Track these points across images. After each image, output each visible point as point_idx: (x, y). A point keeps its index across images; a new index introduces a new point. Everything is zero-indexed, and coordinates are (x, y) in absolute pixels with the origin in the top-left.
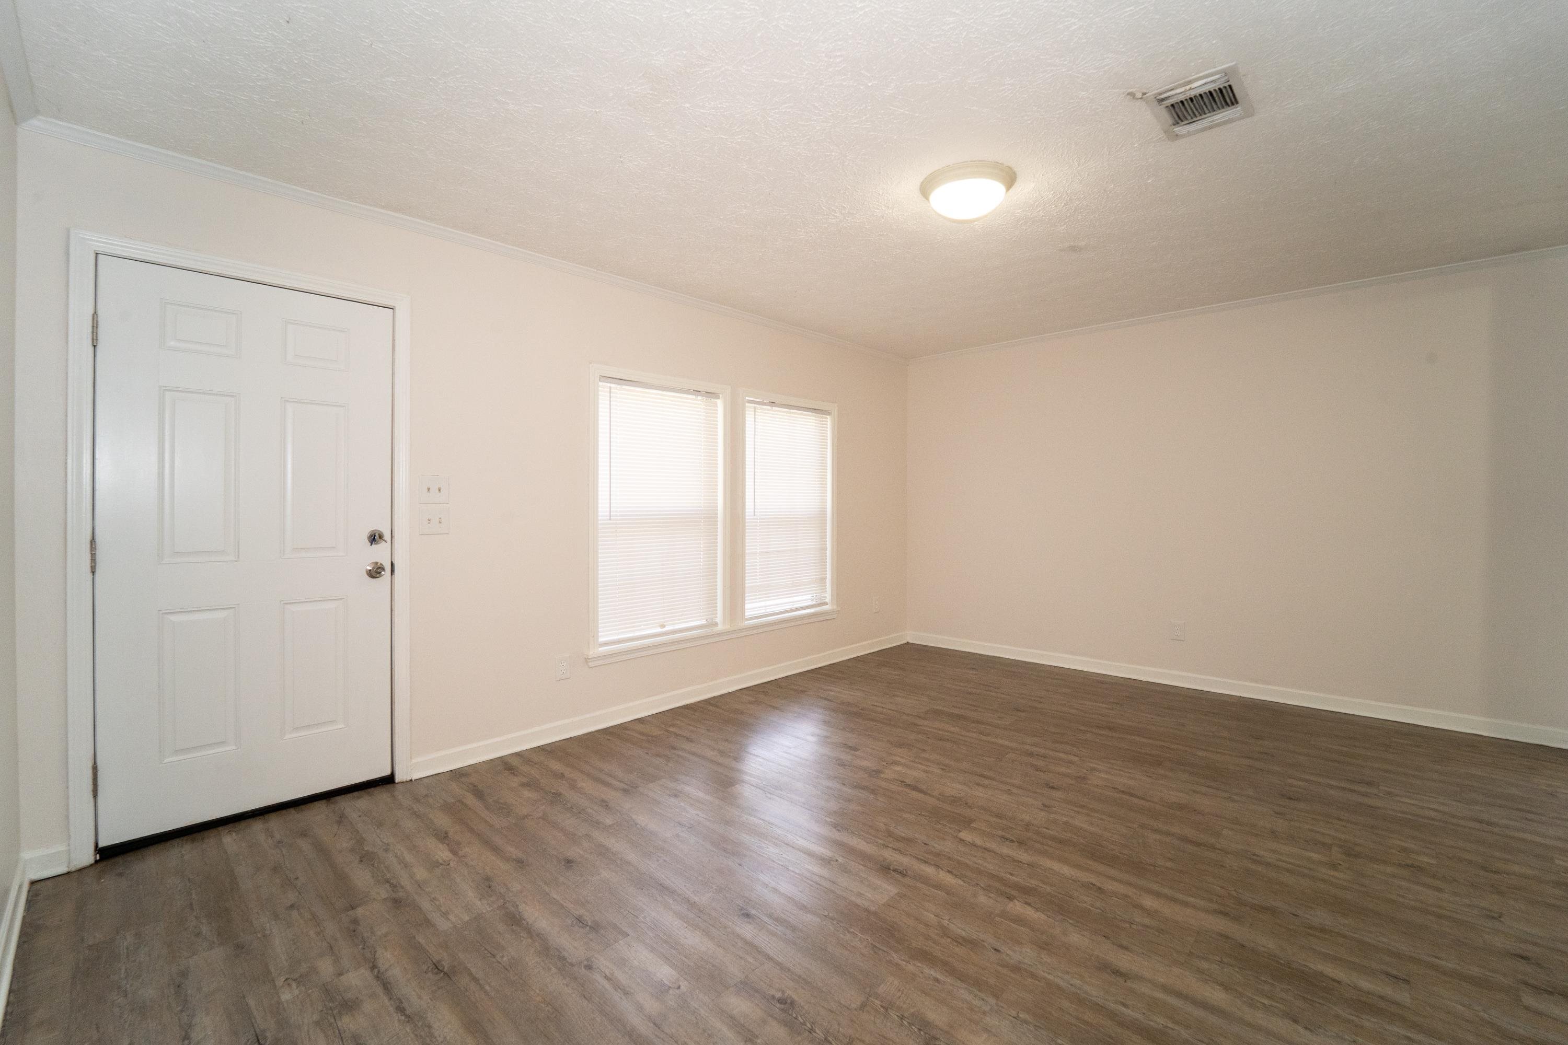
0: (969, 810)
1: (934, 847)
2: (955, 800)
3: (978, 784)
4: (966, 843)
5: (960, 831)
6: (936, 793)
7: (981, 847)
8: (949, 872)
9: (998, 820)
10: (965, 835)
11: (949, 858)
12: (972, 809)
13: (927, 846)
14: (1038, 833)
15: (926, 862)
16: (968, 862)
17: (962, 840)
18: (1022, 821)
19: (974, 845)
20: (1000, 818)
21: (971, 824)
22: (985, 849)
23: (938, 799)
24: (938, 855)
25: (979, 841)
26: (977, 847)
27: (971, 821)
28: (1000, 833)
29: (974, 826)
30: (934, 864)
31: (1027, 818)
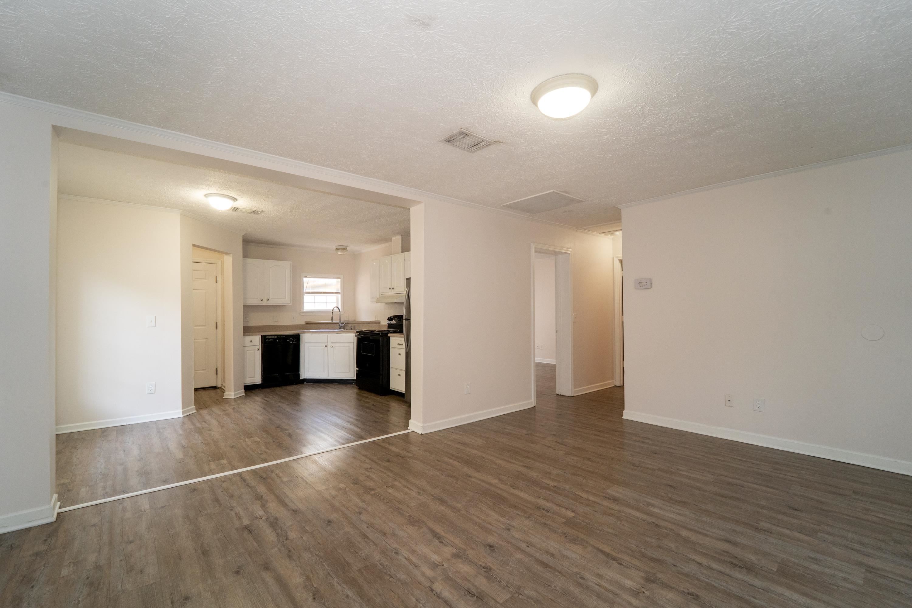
0: (565, 531)
1: (590, 509)
2: (574, 540)
3: (552, 555)
4: (571, 510)
5: (573, 517)
6: (590, 549)
7: (562, 507)
8: (582, 497)
9: (547, 522)
10: (571, 514)
11: (582, 503)
12: (563, 532)
13: (595, 510)
14: (525, 512)
15: (594, 502)
16: (572, 501)
17: (573, 511)
18: (531, 520)
19: (567, 509)
20: (545, 524)
21: (566, 521)
22: (560, 506)
23: (587, 542)
24: (587, 505)
25: (563, 510)
26: (565, 507)
27: (565, 523)
28: (548, 514)
29: (564, 520)
30: (590, 501)
31: (527, 522)
